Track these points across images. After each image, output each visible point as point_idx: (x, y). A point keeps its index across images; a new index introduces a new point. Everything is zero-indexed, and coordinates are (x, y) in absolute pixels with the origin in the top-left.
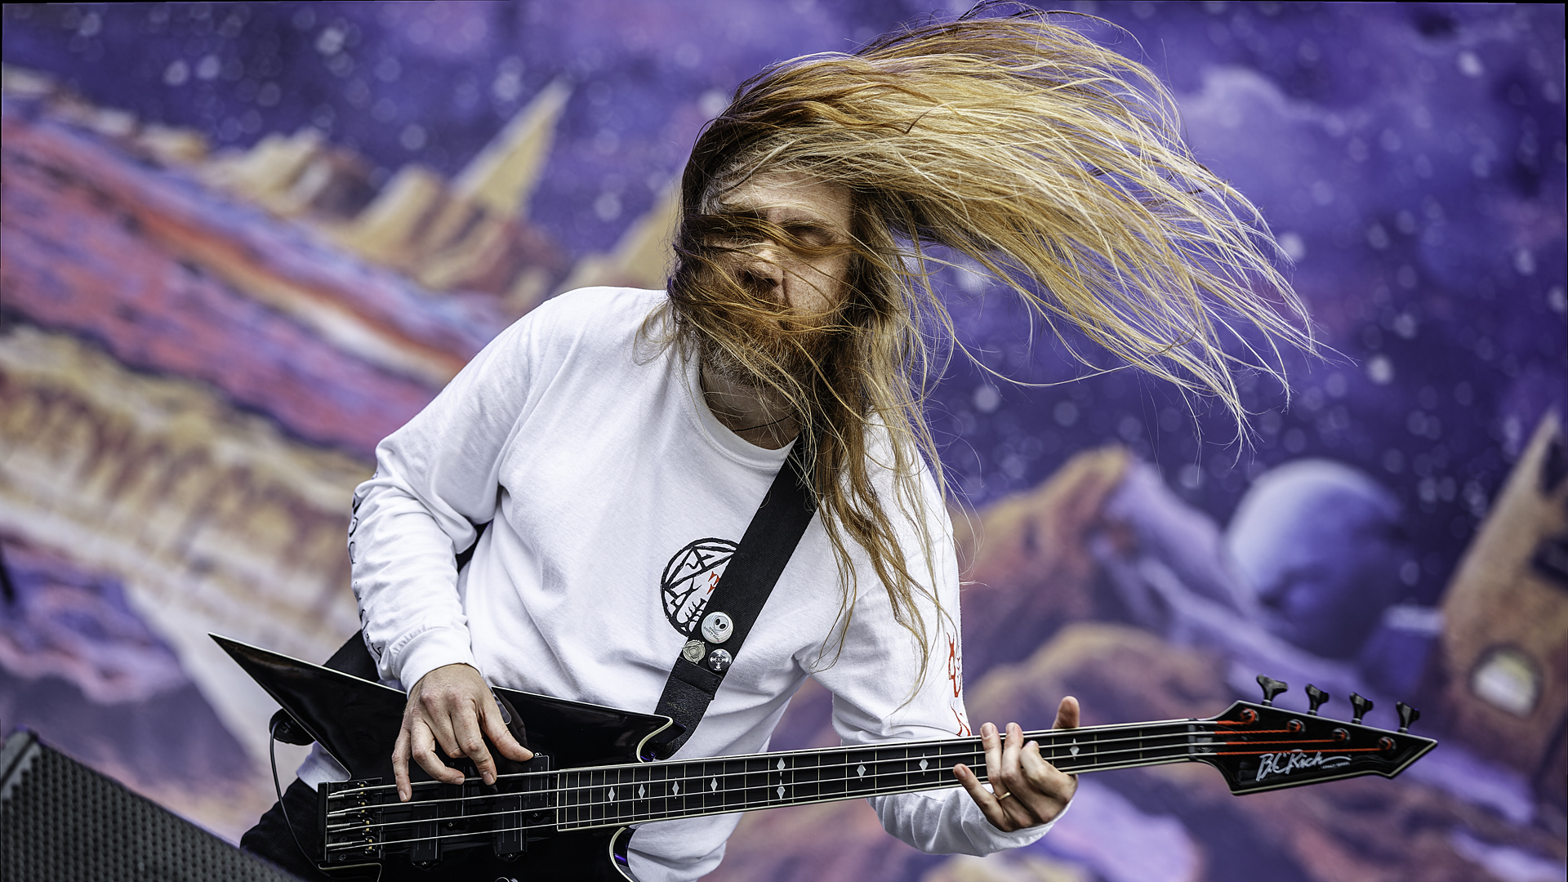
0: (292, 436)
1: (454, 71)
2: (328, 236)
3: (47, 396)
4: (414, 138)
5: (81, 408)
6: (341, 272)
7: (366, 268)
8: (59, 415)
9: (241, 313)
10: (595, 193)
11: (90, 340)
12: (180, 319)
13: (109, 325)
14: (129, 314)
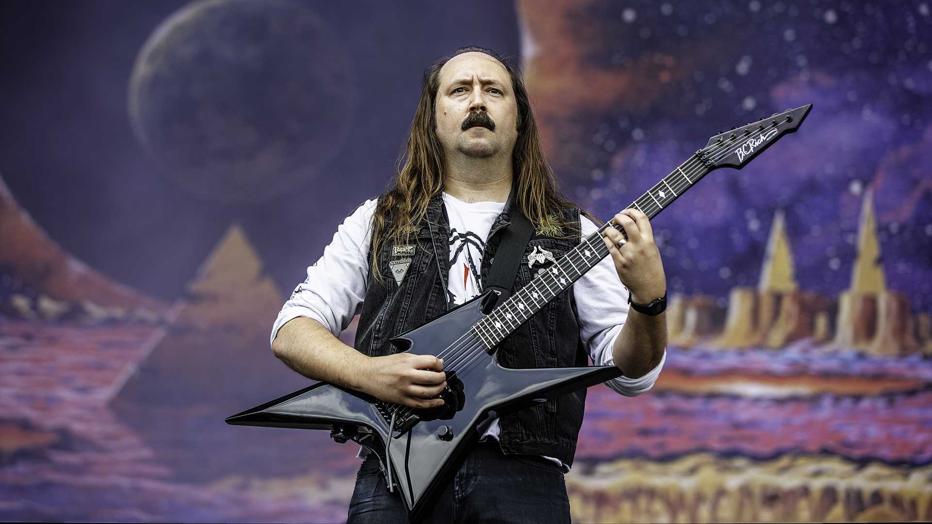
0: (758, 459)
1: (725, 230)
2: (714, 345)
3: (633, 494)
4: (725, 273)
5: (652, 493)
6: (731, 360)
7: (741, 352)
8: (643, 502)
9: (696, 405)
10: (826, 261)
11: (635, 455)
12: (669, 423)
13: (638, 442)
14: (645, 432)
